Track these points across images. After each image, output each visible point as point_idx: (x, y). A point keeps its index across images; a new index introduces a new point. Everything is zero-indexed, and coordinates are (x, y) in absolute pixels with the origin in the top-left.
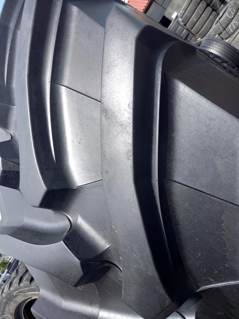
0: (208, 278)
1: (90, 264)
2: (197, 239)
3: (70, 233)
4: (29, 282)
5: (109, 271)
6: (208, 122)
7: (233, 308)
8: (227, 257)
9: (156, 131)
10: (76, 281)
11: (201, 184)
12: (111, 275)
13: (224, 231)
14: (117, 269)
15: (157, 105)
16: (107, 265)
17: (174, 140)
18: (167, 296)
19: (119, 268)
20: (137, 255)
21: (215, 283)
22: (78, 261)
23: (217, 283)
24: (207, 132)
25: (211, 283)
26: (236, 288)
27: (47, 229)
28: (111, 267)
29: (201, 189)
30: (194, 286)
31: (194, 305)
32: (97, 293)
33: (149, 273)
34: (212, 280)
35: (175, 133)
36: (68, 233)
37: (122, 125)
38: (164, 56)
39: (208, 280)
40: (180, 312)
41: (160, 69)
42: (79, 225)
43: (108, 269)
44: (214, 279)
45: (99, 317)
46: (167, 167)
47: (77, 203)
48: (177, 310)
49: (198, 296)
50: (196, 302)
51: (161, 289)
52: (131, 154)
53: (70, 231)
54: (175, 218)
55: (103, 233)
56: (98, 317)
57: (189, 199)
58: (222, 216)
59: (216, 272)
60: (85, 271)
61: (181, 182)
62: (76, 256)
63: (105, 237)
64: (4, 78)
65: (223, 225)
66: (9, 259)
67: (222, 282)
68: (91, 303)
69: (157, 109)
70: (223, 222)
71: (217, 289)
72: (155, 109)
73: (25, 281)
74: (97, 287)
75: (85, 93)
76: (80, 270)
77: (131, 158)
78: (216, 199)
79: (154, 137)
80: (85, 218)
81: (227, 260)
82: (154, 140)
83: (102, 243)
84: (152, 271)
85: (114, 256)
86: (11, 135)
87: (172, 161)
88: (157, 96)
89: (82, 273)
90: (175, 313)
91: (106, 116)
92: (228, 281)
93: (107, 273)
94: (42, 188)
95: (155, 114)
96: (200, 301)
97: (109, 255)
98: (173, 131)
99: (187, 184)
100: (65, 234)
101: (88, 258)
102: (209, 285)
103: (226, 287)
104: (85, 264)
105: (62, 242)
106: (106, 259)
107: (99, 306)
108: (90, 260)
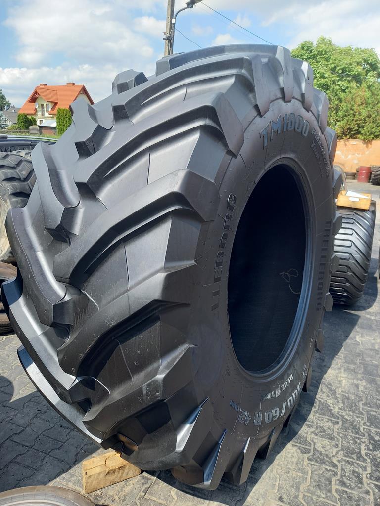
0: (91, 292)
1: (62, 229)
2: (105, 275)
4: (4, 178)
7: (85, 313)
8: (105, 293)
10: (49, 227)
11: (130, 262)
12: (64, 245)
13: (115, 284)
14: (69, 246)
16: (67, 239)
18: (70, 274)
21: (91, 296)
22: (59, 222)
25: (89, 295)
27: (67, 191)
28: (68, 243)
30: (83, 288)
32: (49, 244)
34: (91, 294)
36: (71, 208)
41: (173, 209)
42: (79, 212)
43: (65, 241)
47: (90, 203)
49: (80, 293)
50: (77, 294)
51: (71, 270)
53: (73, 208)
55: (82, 227)
56: (36, 252)
57: (120, 260)
58: (121, 279)
59: (96, 294)
61: (126, 251)
62: (61, 219)
63: (81, 230)
64: (146, 100)
65: (118, 282)
66: (5, 123)
68: (41, 244)
71: (88, 299)
73: (3, 173)
74: (52, 242)
76: (56, 226)
78: (127, 271)
80: (85, 212)
83: (77, 230)
84: (77, 261)
85: (74, 240)
86: (112, 127)
89: (55, 228)
96: (79, 295)
97: (73, 238)
98: (147, 233)
99: (127, 254)
100: (70, 206)
101: (65, 227)
104: (60, 227)
105: (64, 208)
106: (70, 237)
107: (42, 249)
108: (64, 228)
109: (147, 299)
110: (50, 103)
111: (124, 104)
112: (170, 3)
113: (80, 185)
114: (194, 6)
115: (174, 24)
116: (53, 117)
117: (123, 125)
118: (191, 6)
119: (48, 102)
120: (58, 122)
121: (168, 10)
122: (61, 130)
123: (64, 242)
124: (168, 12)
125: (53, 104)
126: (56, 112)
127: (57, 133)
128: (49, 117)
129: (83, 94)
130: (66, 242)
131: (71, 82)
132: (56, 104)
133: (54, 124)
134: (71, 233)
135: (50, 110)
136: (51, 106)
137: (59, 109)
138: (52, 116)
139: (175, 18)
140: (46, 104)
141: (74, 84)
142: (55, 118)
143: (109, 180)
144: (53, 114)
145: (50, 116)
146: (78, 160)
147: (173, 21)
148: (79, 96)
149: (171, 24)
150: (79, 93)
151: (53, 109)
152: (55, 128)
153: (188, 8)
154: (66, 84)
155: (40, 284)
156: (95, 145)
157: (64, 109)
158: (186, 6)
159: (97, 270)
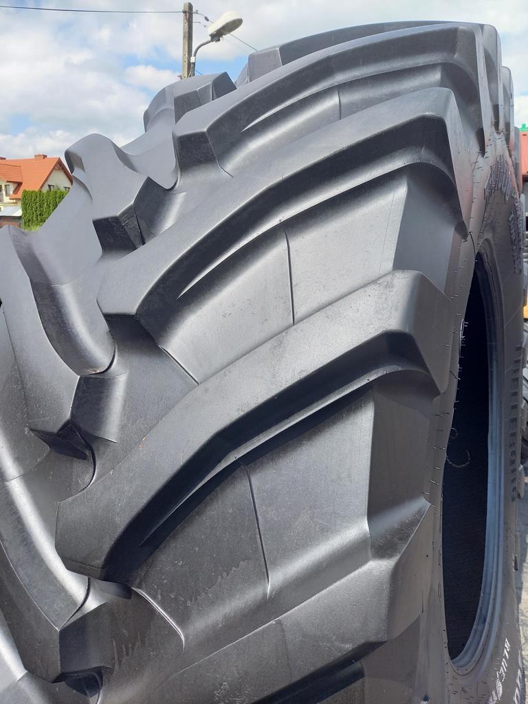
0: (159, 591)
1: (75, 432)
2: (197, 549)
3: (96, 378)
5: (81, 460)
6: (343, 475)
7: (143, 643)
8: (198, 597)
9: (294, 420)
10: (40, 427)
11: (267, 514)
12: (78, 466)
13: (228, 574)
14: (92, 470)
15: (327, 401)
16: (88, 453)
17: (300, 447)
18: (103, 558)
19: (94, 471)
20: (129, 491)
21: (158, 603)
22: (68, 415)
23: (159, 606)
24: (332, 481)
25: (154, 598)
26: (169, 631)
27: (77, 333)
28: (88, 460)
29: (259, 517)
30: (137, 581)
31: (114, 596)
32: (39, 460)
33: (118, 520)
34: (160, 597)
35: (309, 443)
36: (94, 376)
37: (274, 376)
38: (392, 371)
39: (156, 592)
40: (92, 583)
42: (114, 383)
43: (82, 457)
44: (162, 599)
45: (7, 483)
46: (261, 459)
47: (141, 362)
48: (92, 579)
49: (128, 592)
50: (119, 596)
52: (247, 409)
53: (98, 376)
54: (205, 507)
55: (125, 422)
56: (7, 481)
57: (238, 510)
58: (244, 560)
59: (172, 596)
60: (61, 432)
61: (253, 487)
62: (73, 408)
63: (123, 427)
64: (252, 122)
65: (234, 568)
67: (165, 610)
68: (20, 460)
69: (322, 404)
70: (237, 566)
71: (153, 611)
72: (320, 402)
74: (47, 456)
75: (294, 284)
76: (60, 425)
77: (242, 413)
78: (260, 541)
79: (286, 421)
80: (130, 385)
81: (196, 599)
82: (283, 423)
83: (113, 427)
84: (122, 521)
85: (106, 455)
86: (175, 184)
87: (272, 459)
88: (338, 394)
89: (55, 430)
90: (86, 578)
91: (275, 347)
92: (171, 617)
93: (75, 459)
94: (131, 305)
95: (313, 405)
96: (124, 599)
97: (102, 448)
99: (255, 496)
100: (92, 371)
101: (82, 425)
102: (151, 598)
103: (162, 618)
104: (69, 426)
105: (79, 377)
106: (94, 447)
107: (22, 472)
108: (79, 429)
109: (343, 640)
110: (11, 184)
111: (205, 130)
112: (187, 35)
113: (114, 320)
114: (221, 38)
115: (194, 64)
116: (16, 203)
117: (204, 177)
118: (217, 39)
119: (7, 182)
120: (25, 209)
121: (184, 44)
122: (29, 221)
123: (79, 457)
124: (184, 48)
125: (16, 185)
126: (20, 195)
127: (23, 225)
128: (10, 203)
129: (59, 169)
130: (84, 458)
131: (42, 154)
132: (19, 184)
133: (19, 213)
134: (97, 438)
135: (11, 193)
136: (12, 188)
137: (25, 191)
138: (14, 201)
139: (195, 56)
140: (6, 186)
141: (45, 156)
142: (20, 204)
143: (189, 304)
144: (16, 199)
145: (12, 201)
146: (102, 257)
147: (193, 59)
148: (53, 173)
149: (189, 64)
150: (54, 169)
151: (16, 191)
152: (19, 218)
153: (212, 41)
154: (34, 157)
155: (20, 569)
156: (143, 225)
157: (33, 192)
158: (209, 38)
159: (174, 537)
